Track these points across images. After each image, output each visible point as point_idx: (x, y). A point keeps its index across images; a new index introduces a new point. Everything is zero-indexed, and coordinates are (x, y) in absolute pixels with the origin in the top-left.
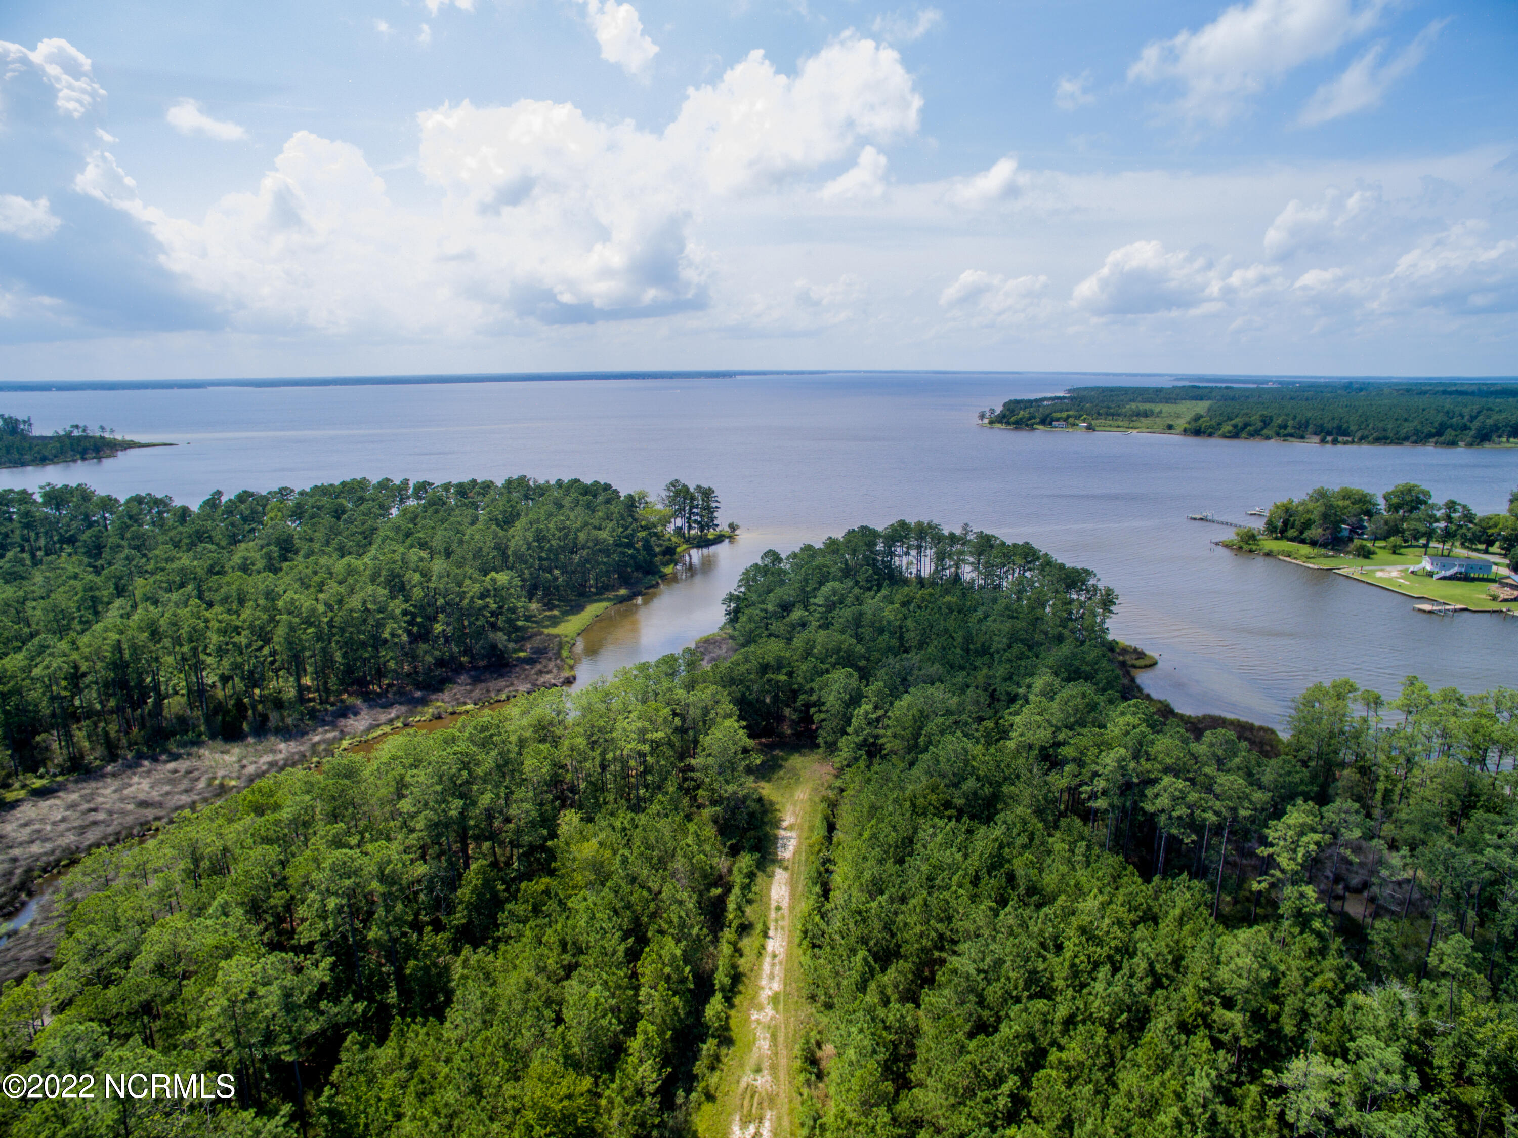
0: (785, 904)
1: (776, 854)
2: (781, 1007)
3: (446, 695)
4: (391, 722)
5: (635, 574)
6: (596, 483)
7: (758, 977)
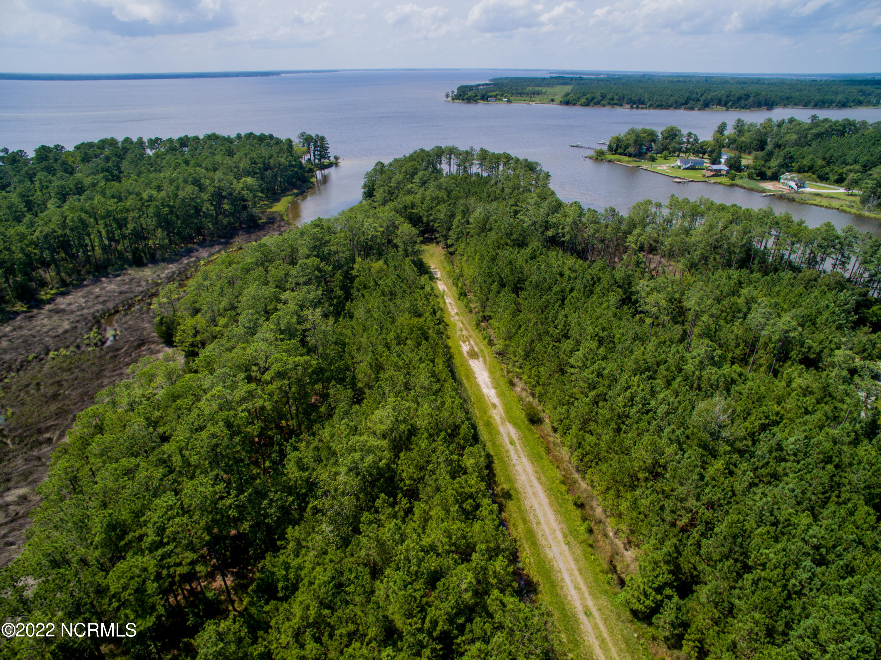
1: (434, 276)
4: (219, 252)
5: (298, 182)
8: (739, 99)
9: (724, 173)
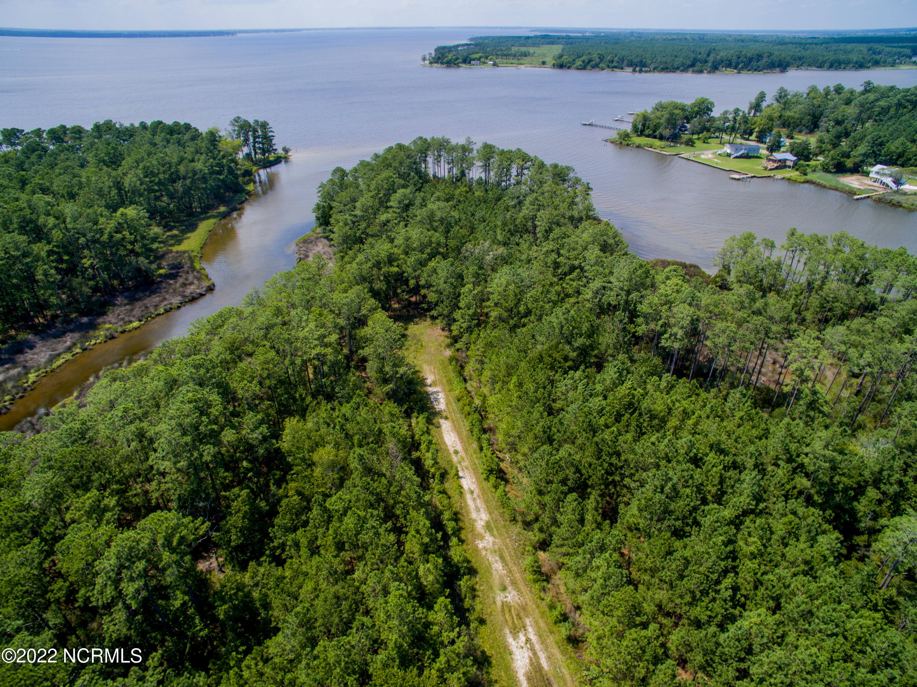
0: (459, 448)
1: (433, 408)
2: (495, 532)
3: (111, 317)
4: (69, 349)
5: (227, 194)
6: (177, 124)
7: (468, 512)
8: (751, 60)
9: (789, 163)
